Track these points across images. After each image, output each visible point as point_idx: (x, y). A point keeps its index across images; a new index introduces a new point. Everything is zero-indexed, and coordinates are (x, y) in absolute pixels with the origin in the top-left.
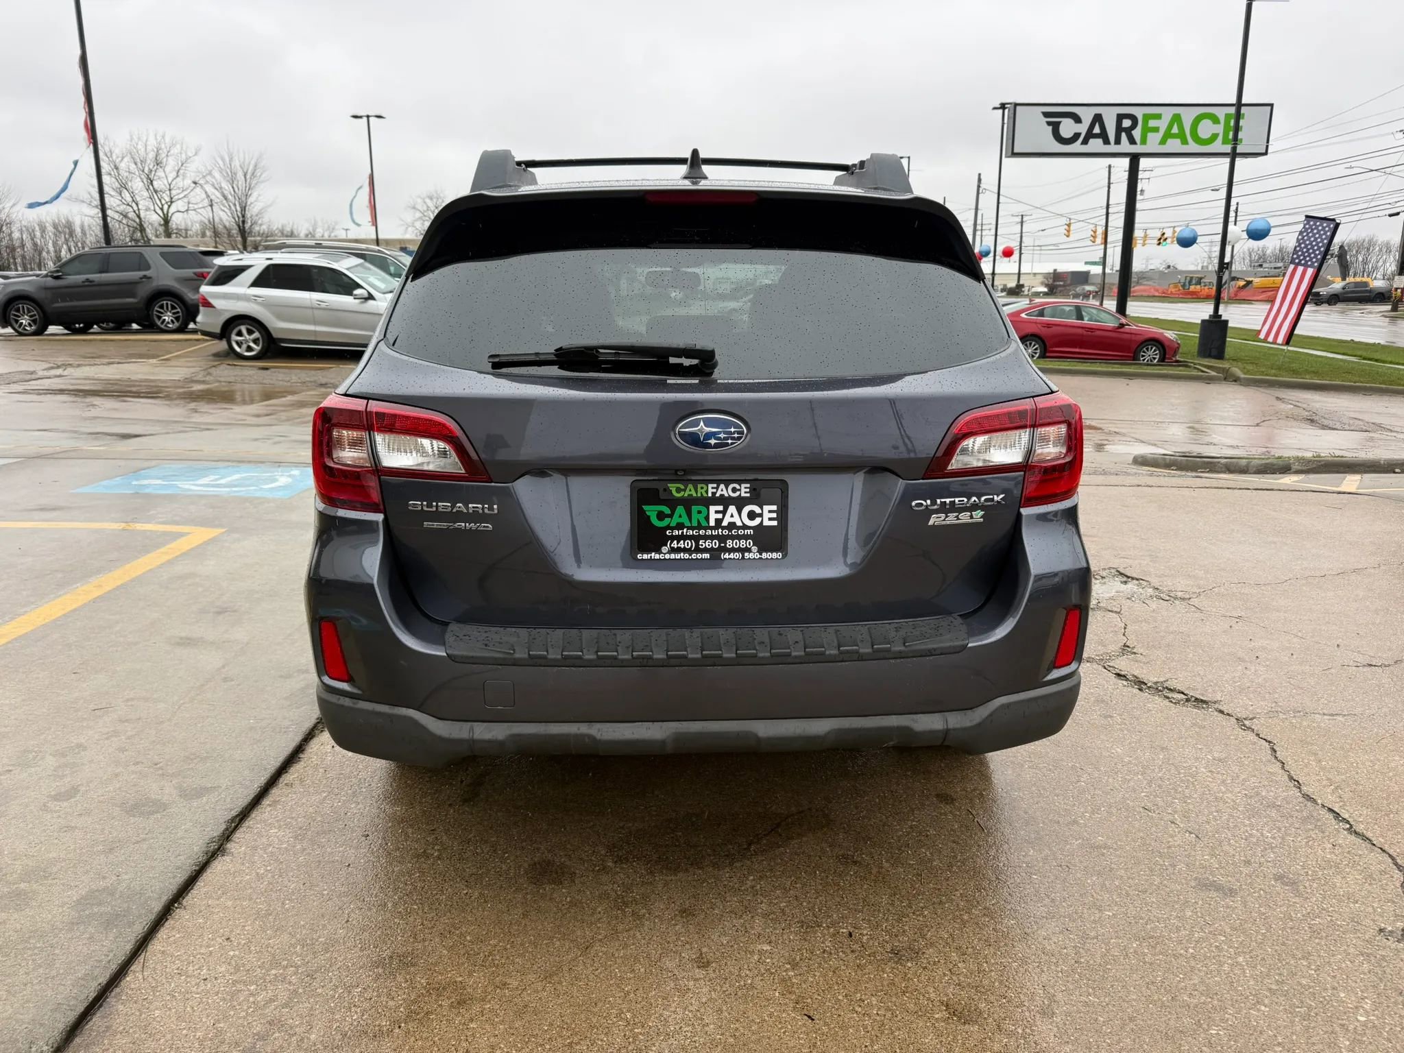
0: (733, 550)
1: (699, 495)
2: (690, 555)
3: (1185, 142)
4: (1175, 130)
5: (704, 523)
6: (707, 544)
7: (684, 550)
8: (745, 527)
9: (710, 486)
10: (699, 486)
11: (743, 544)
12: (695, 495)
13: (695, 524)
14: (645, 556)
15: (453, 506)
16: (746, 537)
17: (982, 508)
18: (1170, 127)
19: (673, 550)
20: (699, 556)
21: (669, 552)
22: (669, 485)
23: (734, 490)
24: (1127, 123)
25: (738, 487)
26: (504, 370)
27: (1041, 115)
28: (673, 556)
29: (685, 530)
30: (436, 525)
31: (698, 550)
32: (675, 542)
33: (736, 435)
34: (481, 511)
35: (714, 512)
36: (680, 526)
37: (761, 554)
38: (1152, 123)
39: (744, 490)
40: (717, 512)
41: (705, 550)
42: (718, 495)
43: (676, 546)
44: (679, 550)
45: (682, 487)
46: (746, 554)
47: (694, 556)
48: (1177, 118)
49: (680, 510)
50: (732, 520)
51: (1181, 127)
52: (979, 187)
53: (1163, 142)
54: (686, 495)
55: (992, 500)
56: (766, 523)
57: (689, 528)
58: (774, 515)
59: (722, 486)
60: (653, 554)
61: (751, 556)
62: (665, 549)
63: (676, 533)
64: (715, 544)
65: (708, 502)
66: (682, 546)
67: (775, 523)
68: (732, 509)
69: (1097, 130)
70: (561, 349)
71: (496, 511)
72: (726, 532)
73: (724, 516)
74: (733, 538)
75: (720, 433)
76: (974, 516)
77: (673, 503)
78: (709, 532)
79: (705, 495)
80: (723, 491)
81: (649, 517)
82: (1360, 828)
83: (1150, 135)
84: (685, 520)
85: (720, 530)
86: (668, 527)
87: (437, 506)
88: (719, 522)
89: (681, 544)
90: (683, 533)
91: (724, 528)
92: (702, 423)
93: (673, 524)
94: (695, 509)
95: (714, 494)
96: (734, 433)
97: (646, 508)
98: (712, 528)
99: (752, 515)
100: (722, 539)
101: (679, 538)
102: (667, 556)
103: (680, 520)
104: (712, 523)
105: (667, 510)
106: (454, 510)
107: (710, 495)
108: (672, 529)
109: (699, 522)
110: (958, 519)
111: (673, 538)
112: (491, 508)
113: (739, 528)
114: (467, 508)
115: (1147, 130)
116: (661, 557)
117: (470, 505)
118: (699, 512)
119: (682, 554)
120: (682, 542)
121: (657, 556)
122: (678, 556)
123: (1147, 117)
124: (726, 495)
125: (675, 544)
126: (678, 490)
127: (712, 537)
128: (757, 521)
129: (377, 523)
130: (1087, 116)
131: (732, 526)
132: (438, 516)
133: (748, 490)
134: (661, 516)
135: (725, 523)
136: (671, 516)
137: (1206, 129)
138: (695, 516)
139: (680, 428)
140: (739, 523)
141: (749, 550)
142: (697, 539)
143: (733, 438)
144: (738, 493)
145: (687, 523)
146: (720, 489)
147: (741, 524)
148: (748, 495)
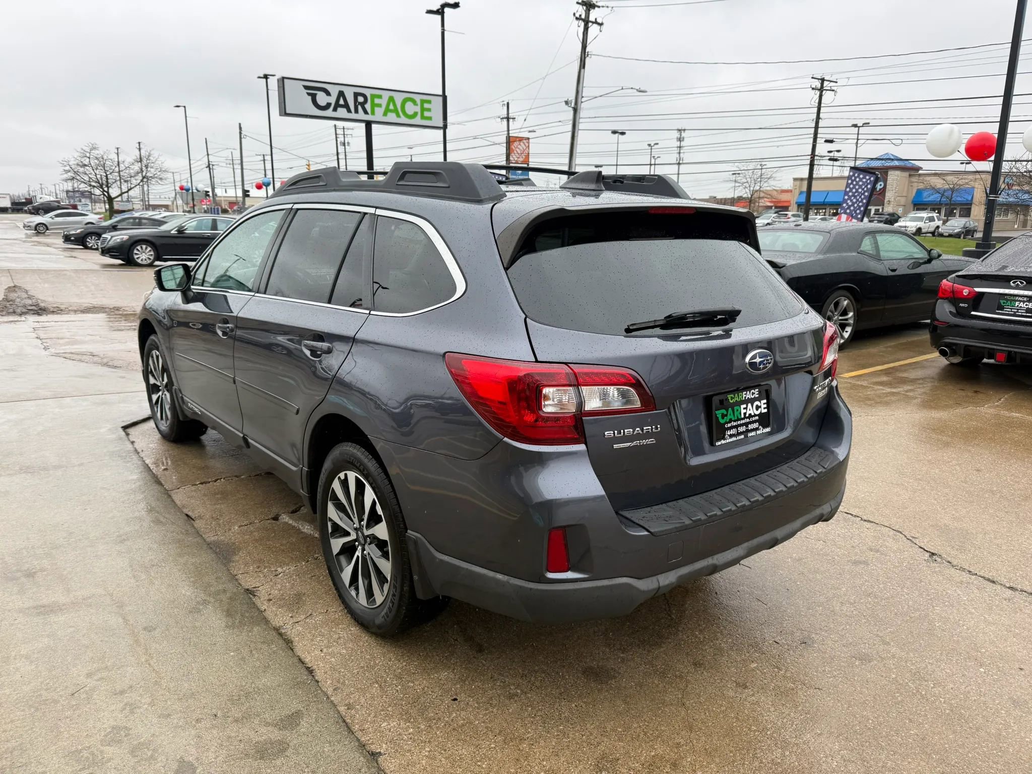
3: (398, 116)
4: (391, 107)
18: (388, 105)
24: (361, 99)
27: (303, 88)
38: (377, 101)
48: (391, 99)
51: (395, 105)
52: (240, 133)
53: (385, 114)
83: (376, 109)
115: (374, 106)
123: (373, 96)
130: (334, 91)
137: (410, 108)
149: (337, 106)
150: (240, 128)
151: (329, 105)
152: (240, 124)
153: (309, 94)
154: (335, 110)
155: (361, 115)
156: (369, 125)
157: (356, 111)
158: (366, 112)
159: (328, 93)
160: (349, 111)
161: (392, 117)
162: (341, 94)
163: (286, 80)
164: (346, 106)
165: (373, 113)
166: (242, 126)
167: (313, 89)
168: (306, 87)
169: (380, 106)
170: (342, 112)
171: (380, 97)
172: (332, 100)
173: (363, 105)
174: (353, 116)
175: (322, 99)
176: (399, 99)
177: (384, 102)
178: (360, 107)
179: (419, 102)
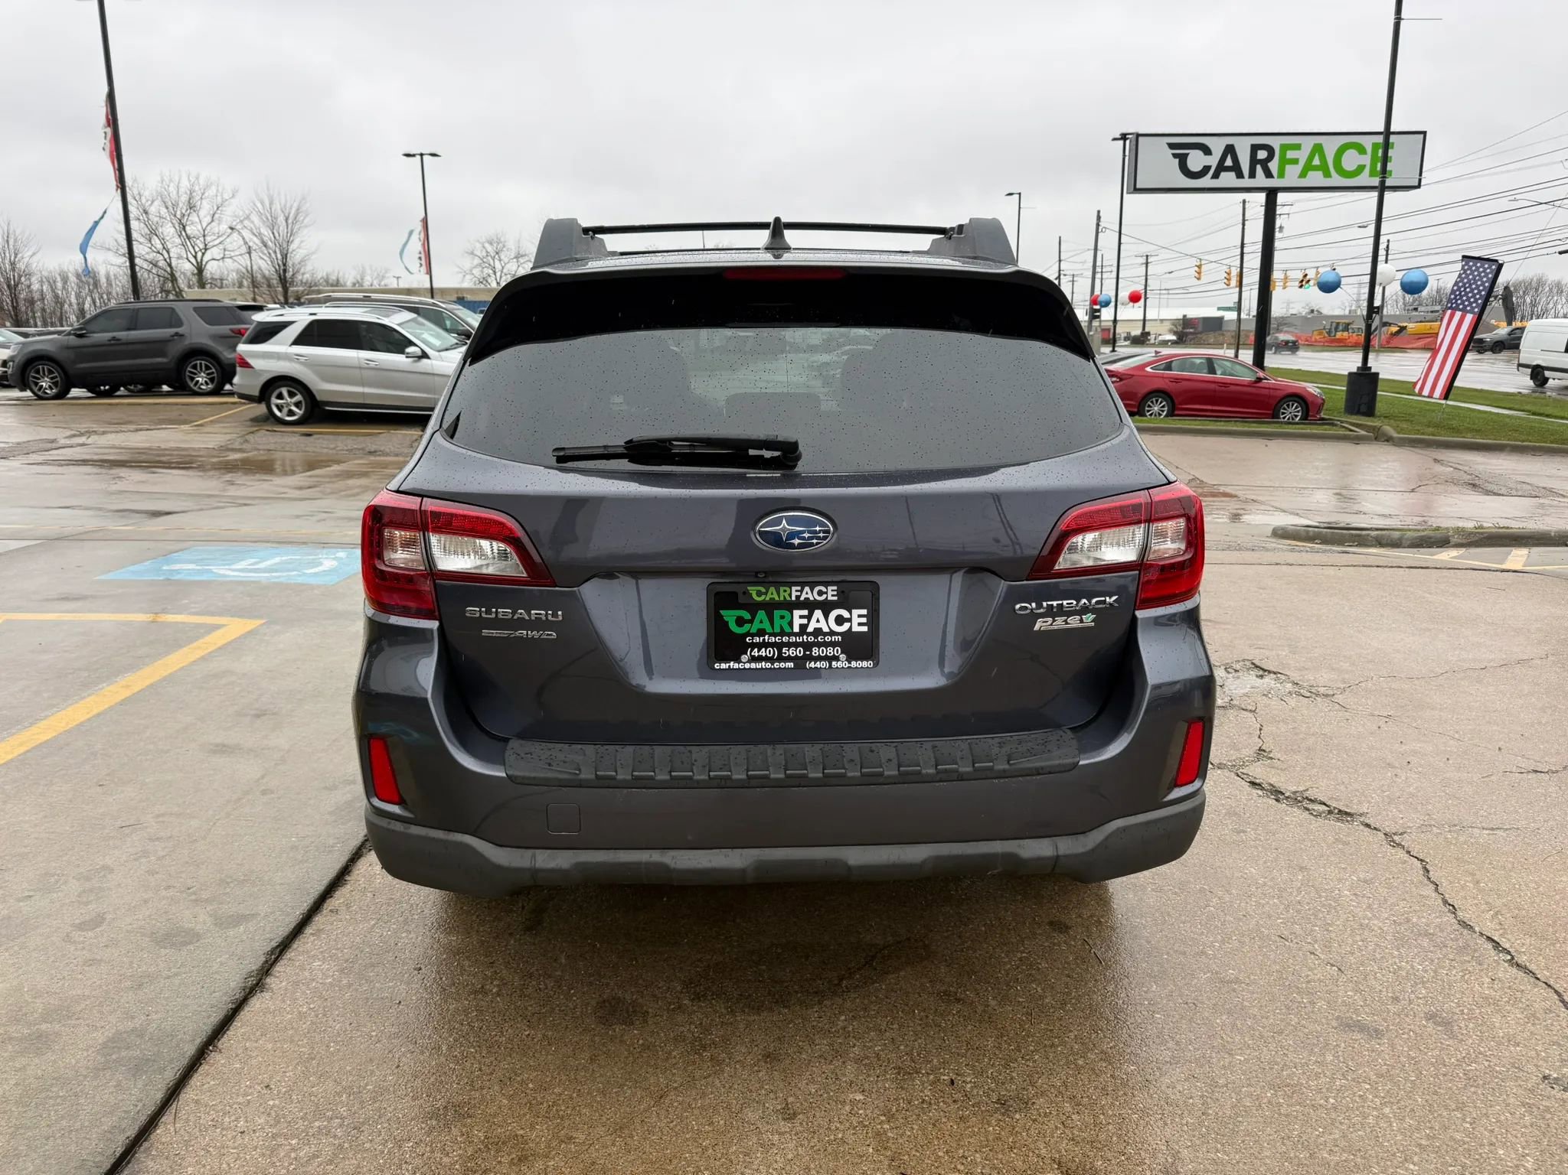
0: (819, 658)
1: (782, 598)
2: (772, 664)
3: (1327, 175)
4: (1316, 161)
5: (787, 629)
6: (791, 652)
7: (766, 659)
8: (832, 633)
9: (794, 589)
10: (782, 589)
11: (830, 651)
12: (777, 598)
13: (777, 630)
14: (724, 666)
15: (514, 613)
16: (833, 644)
17: (1093, 611)
18: (1311, 158)
19: (753, 659)
20: (782, 665)
21: (749, 661)
22: (749, 588)
23: (820, 593)
24: (1262, 155)
25: (824, 589)
26: (570, 464)
27: (1166, 147)
28: (753, 666)
29: (766, 637)
30: (494, 633)
31: (781, 659)
32: (756, 650)
33: (821, 535)
34: (544, 618)
35: (798, 617)
36: (761, 633)
37: (850, 663)
38: (1290, 154)
39: (831, 593)
40: (801, 617)
41: (789, 659)
42: (802, 598)
43: (756, 654)
44: (760, 659)
45: (763, 590)
46: (834, 663)
47: (776, 665)
48: (1318, 149)
49: (761, 614)
50: (818, 626)
51: (1323, 158)
52: (1098, 225)
53: (1303, 175)
54: (767, 599)
55: (1104, 602)
56: (856, 628)
57: (771, 635)
58: (864, 620)
59: (807, 589)
60: (732, 664)
61: (839, 664)
62: (744, 658)
63: (757, 640)
64: (799, 652)
65: (791, 606)
66: (764, 654)
67: (865, 629)
68: (818, 614)
69: (1229, 162)
70: (631, 441)
71: (560, 618)
72: (811, 639)
73: (809, 621)
74: (819, 645)
75: (803, 532)
76: (1085, 620)
77: (753, 608)
78: (793, 639)
79: (788, 598)
80: (808, 594)
81: (727, 622)
82: (1522, 959)
83: (1288, 167)
84: (767, 626)
85: (805, 637)
86: (748, 634)
87: (497, 612)
88: (803, 627)
89: (763, 652)
90: (764, 640)
91: (809, 634)
92: (784, 521)
93: (754, 630)
94: (777, 613)
95: (798, 597)
96: (820, 531)
97: (723, 612)
98: (796, 635)
99: (840, 620)
100: (807, 646)
101: (760, 646)
102: (747, 666)
103: (761, 626)
104: (796, 629)
105: (747, 616)
106: (515, 617)
107: (794, 598)
108: (753, 635)
109: (781, 627)
110: (1067, 623)
111: (753, 646)
112: (555, 615)
113: (825, 634)
114: (529, 614)
115: (1285, 162)
116: (741, 666)
117: (533, 612)
118: (782, 617)
119: (763, 663)
120: (763, 650)
121: (736, 666)
122: (759, 666)
123: (1285, 148)
124: (812, 599)
125: (755, 653)
126: (759, 594)
127: (796, 645)
128: (846, 627)
129: (431, 631)
130: (1218, 147)
131: (818, 632)
132: (497, 623)
133: (835, 593)
134: (740, 622)
135: (810, 629)
136: (751, 621)
137: (1351, 159)
138: (777, 621)
139: (761, 527)
140: (826, 629)
141: (837, 659)
142: (779, 646)
143: (818, 538)
144: (824, 596)
145: (769, 629)
146: (804, 592)
147: (828, 630)
148: (835, 598)
149: (1221, 168)
150: (1099, 218)
151: (1207, 169)
152: (1099, 212)
153: (1175, 156)
154: (1216, 176)
155: (1261, 180)
156: (1272, 194)
157: (1252, 175)
158: (1269, 174)
159: (1207, 151)
160: (1240, 175)
161: (1315, 178)
162: (1230, 150)
163: (1140, 139)
164: (1236, 169)
165: (1281, 175)
166: (1101, 214)
167: (1181, 147)
168: (1172, 146)
169: (1295, 161)
170: (1228, 179)
171: (1298, 147)
172: (1213, 161)
173: (1264, 163)
174: (1246, 182)
175: (1196, 160)
176: (1331, 146)
177: (1302, 155)
178: (1259, 168)
179: (1369, 150)
